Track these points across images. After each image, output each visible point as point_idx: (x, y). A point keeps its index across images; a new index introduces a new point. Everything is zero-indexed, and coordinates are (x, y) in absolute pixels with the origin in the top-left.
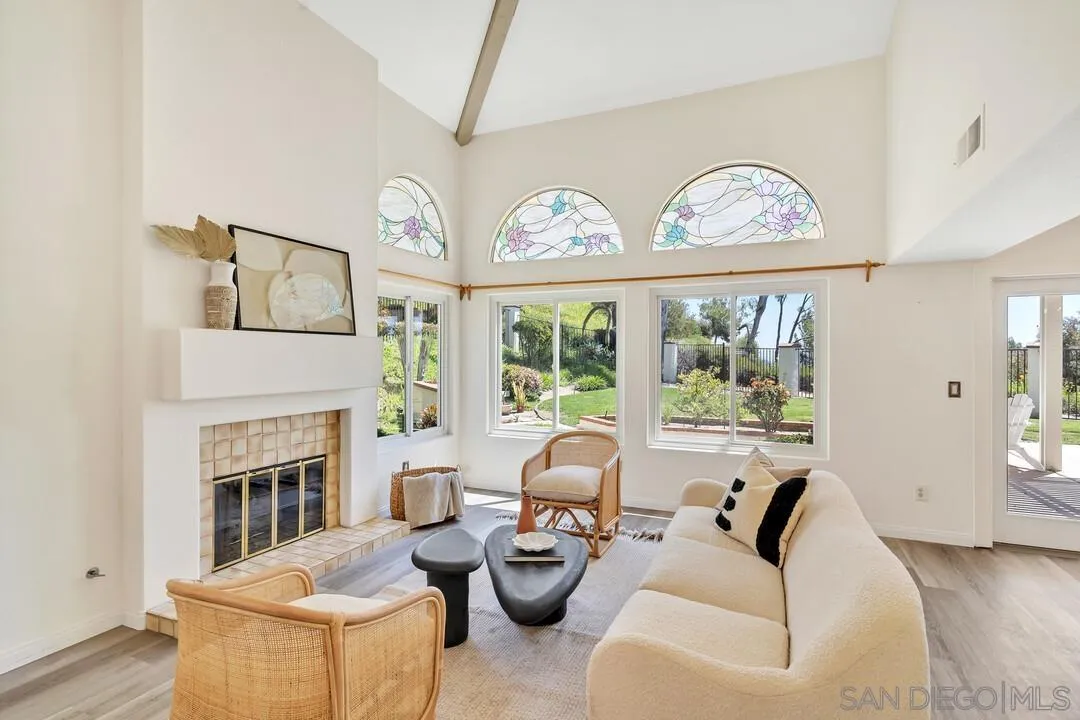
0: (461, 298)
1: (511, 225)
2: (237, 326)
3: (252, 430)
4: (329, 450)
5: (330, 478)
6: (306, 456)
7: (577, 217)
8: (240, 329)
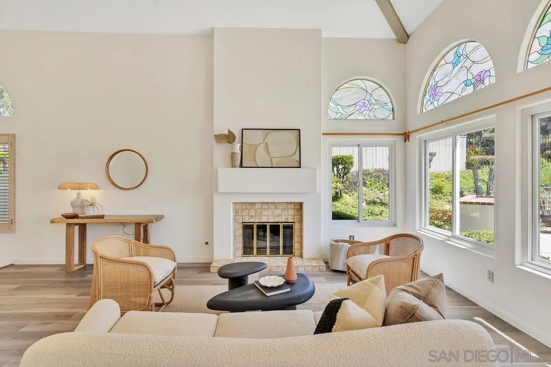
0: (405, 141)
1: (431, 85)
2: (241, 166)
3: (257, 206)
4: (296, 221)
5: (296, 233)
6: (283, 221)
7: (468, 63)
8: (242, 167)
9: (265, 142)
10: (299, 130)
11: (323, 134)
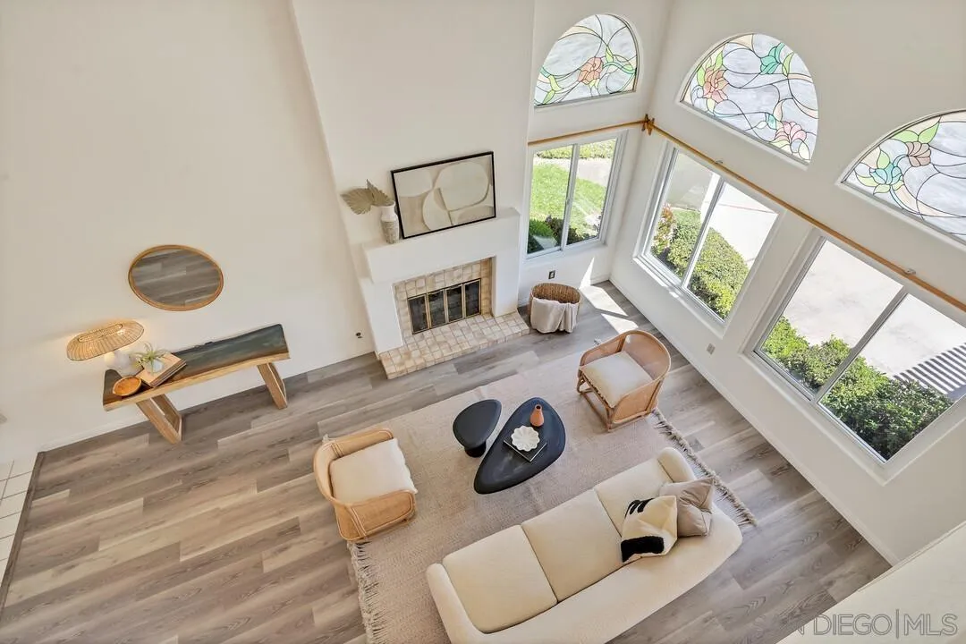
0: (643, 130)
1: (713, 62)
2: (402, 236)
4: (483, 276)
5: (483, 288)
6: (466, 281)
7: (784, 89)
8: (404, 238)
9: (436, 187)
10: (492, 153)
11: (530, 144)
